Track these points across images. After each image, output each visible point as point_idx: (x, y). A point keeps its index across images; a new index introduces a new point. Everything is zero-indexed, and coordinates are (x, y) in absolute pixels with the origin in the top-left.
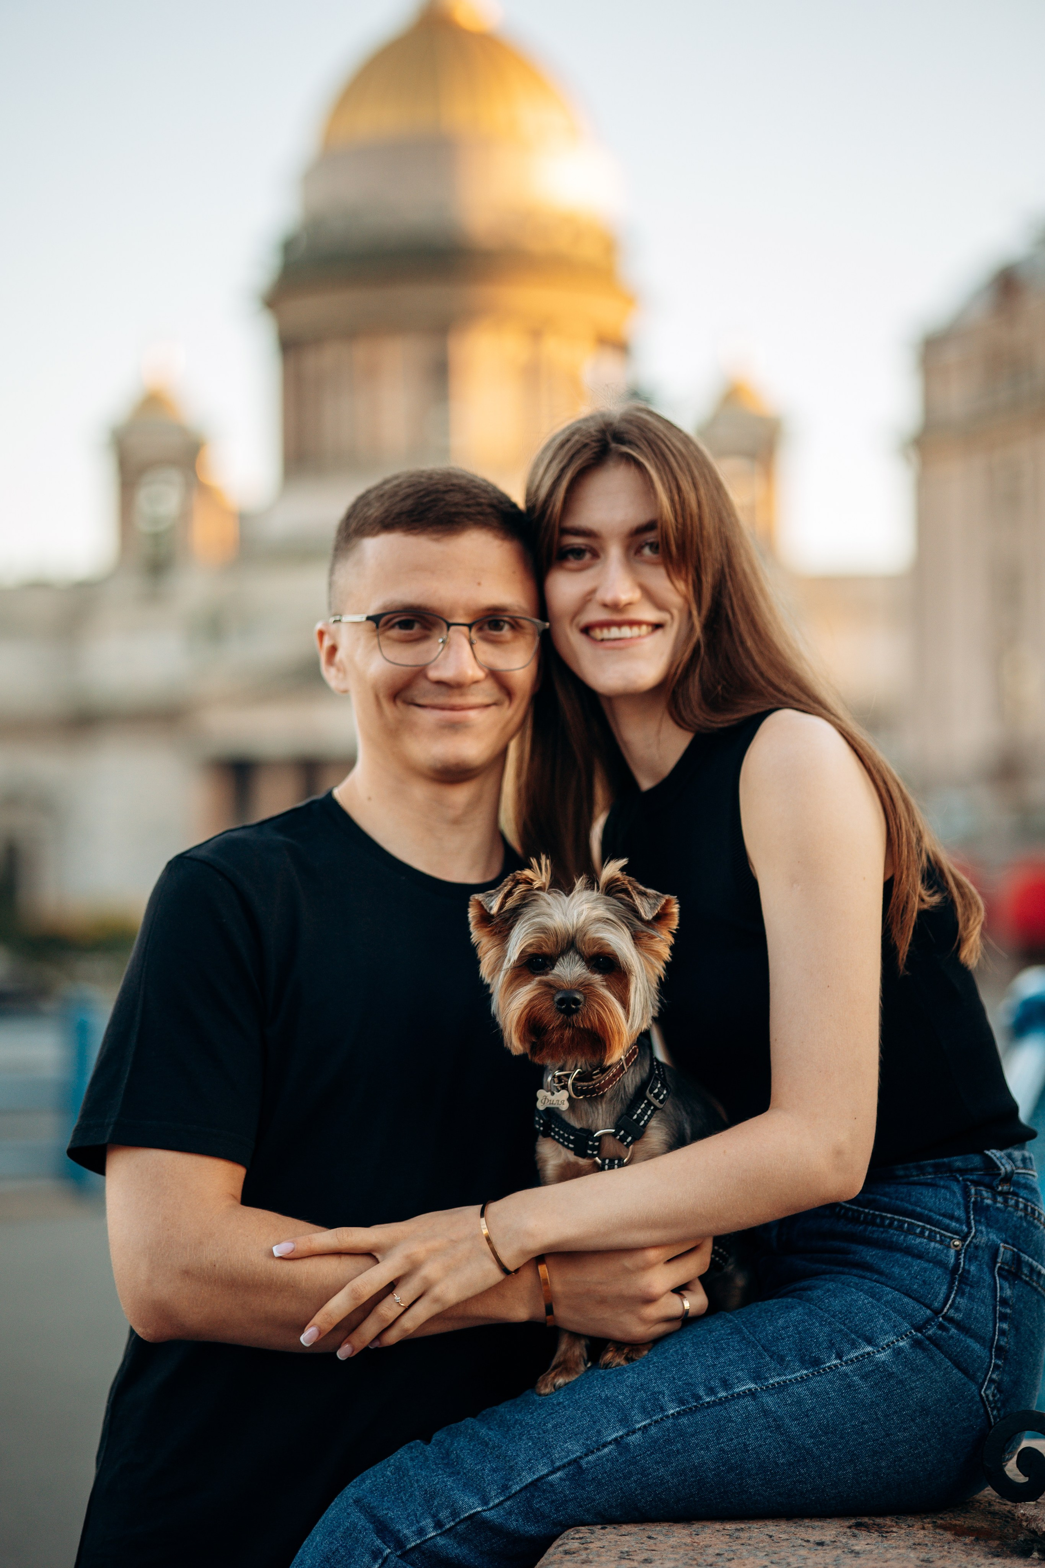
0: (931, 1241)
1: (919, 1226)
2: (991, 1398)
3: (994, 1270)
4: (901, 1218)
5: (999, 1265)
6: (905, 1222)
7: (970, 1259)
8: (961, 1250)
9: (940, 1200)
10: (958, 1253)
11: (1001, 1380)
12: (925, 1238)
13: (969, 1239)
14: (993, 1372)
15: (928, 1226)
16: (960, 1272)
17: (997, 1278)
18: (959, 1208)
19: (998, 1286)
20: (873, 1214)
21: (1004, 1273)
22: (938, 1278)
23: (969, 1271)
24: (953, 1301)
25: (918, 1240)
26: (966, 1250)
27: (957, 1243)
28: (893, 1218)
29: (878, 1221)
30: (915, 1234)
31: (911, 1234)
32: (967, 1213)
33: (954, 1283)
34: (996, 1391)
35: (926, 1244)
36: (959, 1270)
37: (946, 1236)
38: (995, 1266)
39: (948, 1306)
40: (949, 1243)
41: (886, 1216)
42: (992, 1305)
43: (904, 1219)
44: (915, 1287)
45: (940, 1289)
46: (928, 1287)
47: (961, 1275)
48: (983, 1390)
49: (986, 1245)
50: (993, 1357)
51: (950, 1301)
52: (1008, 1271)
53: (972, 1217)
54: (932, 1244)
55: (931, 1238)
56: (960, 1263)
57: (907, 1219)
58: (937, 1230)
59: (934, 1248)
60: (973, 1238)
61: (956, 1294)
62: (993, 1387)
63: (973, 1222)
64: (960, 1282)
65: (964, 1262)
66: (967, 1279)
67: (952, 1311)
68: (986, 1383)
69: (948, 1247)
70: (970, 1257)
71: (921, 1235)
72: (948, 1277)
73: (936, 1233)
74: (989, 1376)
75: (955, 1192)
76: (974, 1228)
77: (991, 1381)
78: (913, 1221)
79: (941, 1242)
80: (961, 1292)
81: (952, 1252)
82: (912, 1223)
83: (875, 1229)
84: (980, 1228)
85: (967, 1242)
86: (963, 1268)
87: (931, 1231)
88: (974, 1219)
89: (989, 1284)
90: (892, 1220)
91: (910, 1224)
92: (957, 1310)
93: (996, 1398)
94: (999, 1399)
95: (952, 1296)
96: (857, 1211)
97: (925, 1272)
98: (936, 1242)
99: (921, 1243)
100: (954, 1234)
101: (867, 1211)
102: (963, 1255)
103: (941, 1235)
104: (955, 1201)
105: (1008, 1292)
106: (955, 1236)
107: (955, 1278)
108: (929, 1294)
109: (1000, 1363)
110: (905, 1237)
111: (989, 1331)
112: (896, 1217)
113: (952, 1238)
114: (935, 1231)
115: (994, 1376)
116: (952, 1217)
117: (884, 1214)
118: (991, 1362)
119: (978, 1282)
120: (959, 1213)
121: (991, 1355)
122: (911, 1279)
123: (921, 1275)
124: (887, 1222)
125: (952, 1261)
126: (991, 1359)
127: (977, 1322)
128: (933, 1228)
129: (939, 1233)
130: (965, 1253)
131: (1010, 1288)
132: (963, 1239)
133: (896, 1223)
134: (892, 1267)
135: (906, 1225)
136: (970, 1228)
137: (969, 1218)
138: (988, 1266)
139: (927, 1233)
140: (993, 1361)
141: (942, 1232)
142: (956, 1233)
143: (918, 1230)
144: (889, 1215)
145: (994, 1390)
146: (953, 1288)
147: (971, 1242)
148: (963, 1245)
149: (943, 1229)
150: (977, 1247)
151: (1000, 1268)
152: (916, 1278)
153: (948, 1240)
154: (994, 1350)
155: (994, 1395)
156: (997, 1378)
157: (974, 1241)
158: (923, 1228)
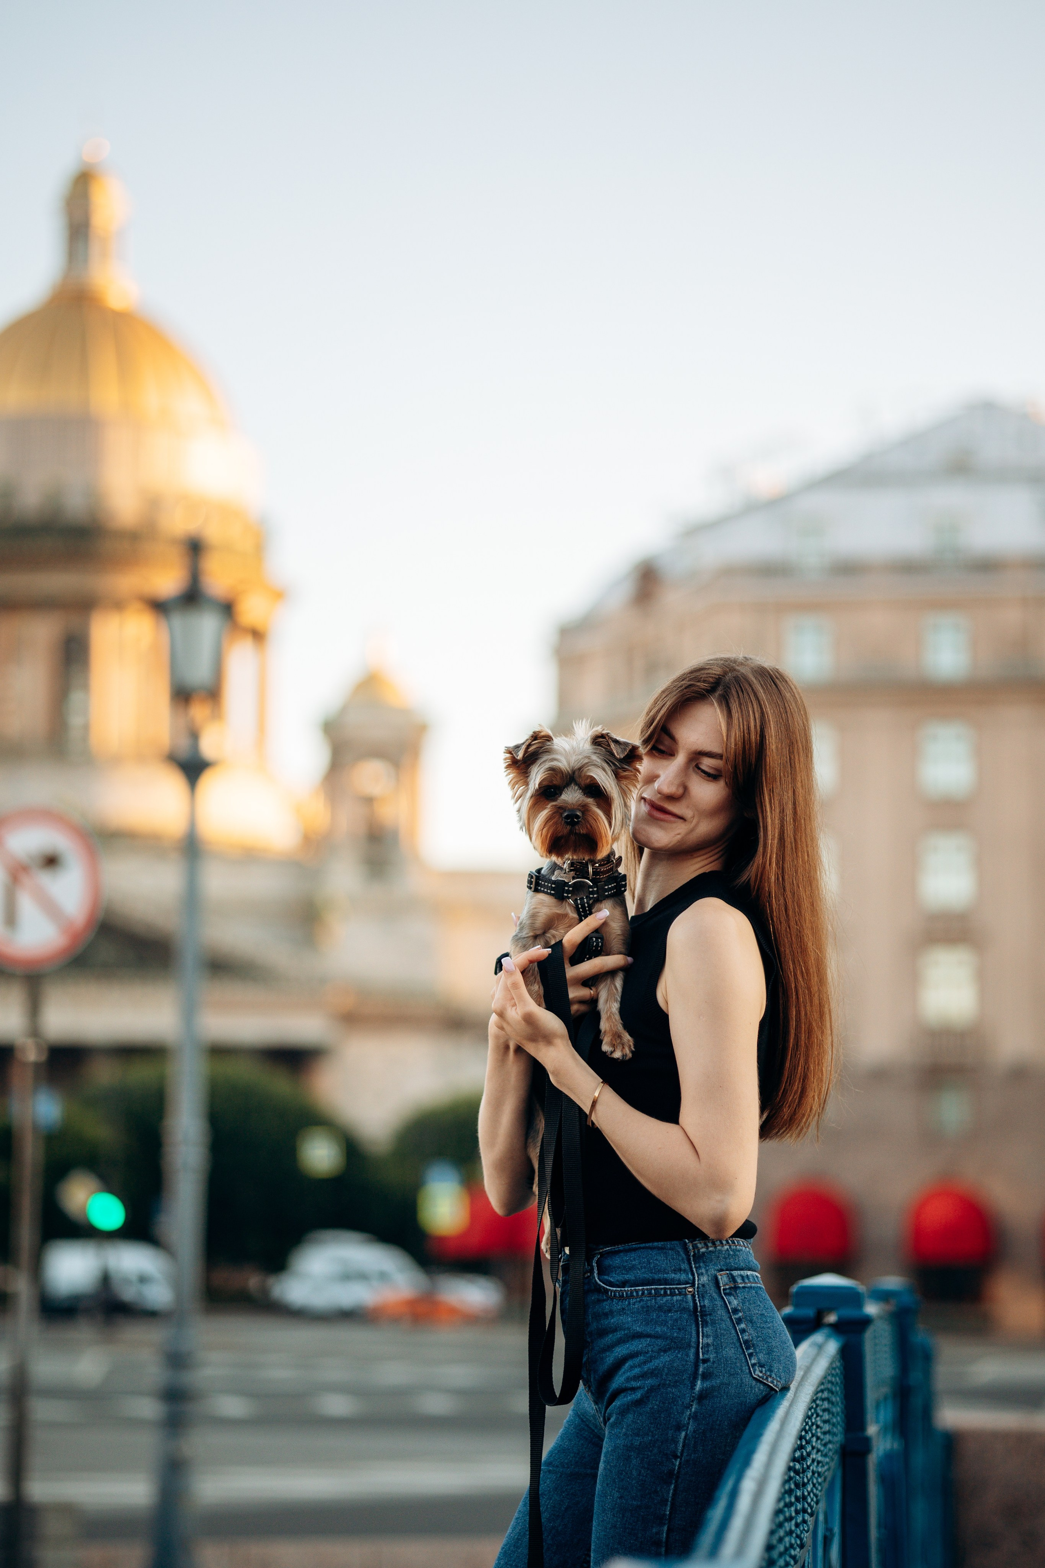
0: (673, 1296)
1: (661, 1289)
2: (761, 1375)
3: (721, 1293)
4: (648, 1287)
5: (722, 1288)
6: (652, 1289)
7: (702, 1297)
8: (694, 1293)
9: (670, 1261)
10: (693, 1296)
11: (759, 1359)
12: (668, 1296)
13: (696, 1282)
14: (750, 1359)
15: (668, 1287)
16: (699, 1309)
17: (725, 1298)
18: (684, 1263)
19: (727, 1302)
20: (631, 1290)
21: (728, 1291)
22: (687, 1322)
23: (705, 1306)
24: (703, 1333)
25: (665, 1299)
26: (698, 1292)
27: (690, 1290)
29: (635, 1294)
30: (661, 1295)
31: (659, 1296)
32: (690, 1264)
33: (698, 1319)
34: (760, 1369)
35: (671, 1300)
36: (698, 1309)
37: (680, 1288)
38: (720, 1290)
39: (701, 1337)
40: (685, 1292)
42: (729, 1317)
43: (650, 1287)
44: (675, 1335)
45: (691, 1329)
46: (683, 1331)
47: (701, 1311)
48: (752, 1374)
49: (709, 1280)
50: (745, 1350)
51: (701, 1334)
52: (730, 1288)
53: (693, 1266)
54: (675, 1298)
55: (673, 1294)
56: (697, 1303)
57: (652, 1287)
58: (674, 1286)
59: (677, 1301)
60: (698, 1281)
61: (702, 1327)
63: (694, 1269)
64: (702, 1316)
65: (699, 1301)
66: (705, 1311)
67: (705, 1339)
68: (751, 1369)
69: (686, 1295)
70: (702, 1295)
71: (665, 1294)
72: (693, 1318)
74: (750, 1364)
75: (678, 1251)
76: (696, 1274)
77: (754, 1365)
78: (657, 1287)
79: (680, 1294)
80: (705, 1324)
81: (689, 1297)
82: (657, 1288)
83: (634, 1300)
84: (700, 1271)
85: (696, 1286)
86: (700, 1306)
87: (670, 1289)
88: (695, 1267)
89: (721, 1305)
90: (643, 1290)
91: (655, 1289)
92: (708, 1336)
93: (764, 1372)
94: (765, 1371)
95: (701, 1330)
97: (677, 1322)
98: (676, 1295)
99: (667, 1301)
101: (626, 1289)
102: (697, 1296)
103: (678, 1289)
104: (680, 1258)
105: (735, 1302)
106: (687, 1286)
107: (698, 1315)
108: (686, 1335)
109: (751, 1351)
111: (734, 1336)
112: (645, 1288)
113: (685, 1288)
114: (673, 1288)
115: (753, 1361)
116: (679, 1270)
117: (638, 1288)
118: (745, 1355)
119: (713, 1309)
120: (685, 1266)
121: (743, 1350)
122: (670, 1331)
123: (675, 1326)
124: (640, 1293)
125: (691, 1304)
126: (744, 1352)
127: (723, 1336)
128: (671, 1287)
129: (676, 1288)
130: (698, 1294)
131: (735, 1299)
132: (693, 1285)
133: (646, 1292)
134: (655, 1328)
135: (653, 1291)
136: (693, 1275)
137: (691, 1268)
138: (716, 1293)
139: (669, 1292)
140: (746, 1353)
141: (678, 1286)
142: (686, 1283)
143: (662, 1292)
144: (640, 1288)
146: (698, 1324)
147: (698, 1284)
148: (694, 1289)
149: (677, 1284)
150: (703, 1286)
151: (724, 1290)
152: (673, 1329)
153: (684, 1290)
154: (743, 1345)
155: (761, 1372)
156: (755, 1361)
157: (700, 1282)
158: (665, 1289)
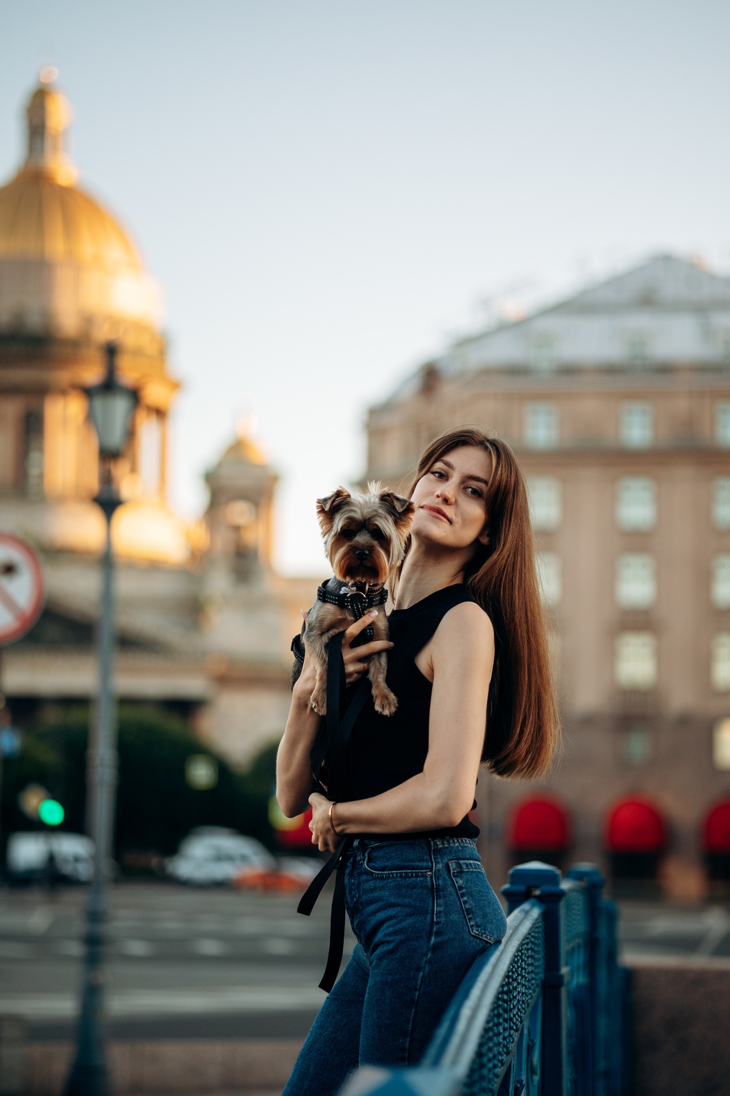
1: (409, 872)
2: (477, 933)
3: (451, 876)
4: (400, 871)
5: (452, 872)
6: (403, 872)
7: (437, 878)
8: (432, 875)
9: (417, 854)
10: (431, 878)
11: (476, 921)
12: (414, 877)
13: (434, 868)
14: (469, 922)
15: (414, 871)
16: (435, 887)
17: (453, 879)
18: (426, 855)
19: (455, 882)
20: (388, 873)
21: (456, 874)
22: (426, 896)
23: (439, 885)
24: (437, 904)
25: (411, 880)
26: (434, 875)
27: (429, 873)
28: (397, 872)
29: (391, 876)
30: (409, 877)
31: (407, 878)
32: (430, 855)
33: (434, 894)
34: (477, 928)
35: (416, 881)
38: (450, 873)
39: (435, 906)
40: (426, 875)
41: (394, 873)
42: (455, 892)
43: (402, 871)
44: (418, 904)
45: (429, 900)
46: (423, 902)
48: (471, 932)
49: (443, 867)
50: (466, 916)
51: (435, 904)
52: (458, 872)
53: (433, 857)
54: (418, 879)
55: (417, 876)
56: (434, 883)
57: (403, 871)
59: (420, 881)
60: (435, 867)
61: (437, 900)
62: (474, 928)
63: (433, 860)
64: (437, 892)
65: (435, 881)
66: (439, 888)
67: (438, 908)
68: (470, 929)
69: (426, 877)
71: (412, 876)
72: (430, 893)
73: (418, 872)
74: (469, 925)
75: (421, 846)
76: (434, 863)
77: (472, 926)
78: (406, 871)
79: (422, 876)
80: (439, 897)
81: (429, 878)
83: (391, 880)
84: (437, 860)
86: (436, 885)
87: (415, 872)
88: (434, 858)
89: (451, 884)
91: (405, 873)
92: (440, 906)
93: (480, 931)
95: (435, 901)
96: (382, 873)
97: (419, 896)
98: (420, 877)
99: (413, 881)
100: (426, 870)
101: (385, 872)
103: (421, 872)
104: (423, 851)
105: (461, 882)
107: (434, 891)
108: (425, 905)
109: (471, 916)
110: (405, 880)
111: (459, 905)
114: (417, 872)
115: (472, 924)
116: (423, 860)
117: (393, 872)
119: (445, 887)
120: (426, 857)
121: (465, 915)
122: (414, 902)
123: (418, 898)
124: (395, 875)
125: (430, 883)
126: (465, 917)
127: (451, 906)
129: (420, 872)
130: (435, 877)
131: (461, 879)
132: (431, 870)
133: (399, 874)
134: (404, 900)
135: (404, 874)
136: (432, 863)
137: (431, 858)
138: (447, 876)
139: (414, 875)
140: (467, 918)
142: (427, 869)
143: (410, 875)
144: (395, 872)
145: (476, 929)
146: (434, 897)
147: (435, 870)
148: (432, 873)
149: (420, 870)
150: (439, 870)
151: (453, 873)
152: (416, 900)
154: (465, 912)
155: (477, 931)
156: (474, 923)
157: (437, 868)
158: (412, 873)
